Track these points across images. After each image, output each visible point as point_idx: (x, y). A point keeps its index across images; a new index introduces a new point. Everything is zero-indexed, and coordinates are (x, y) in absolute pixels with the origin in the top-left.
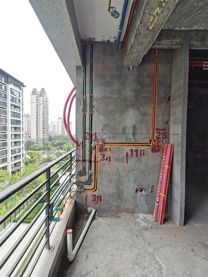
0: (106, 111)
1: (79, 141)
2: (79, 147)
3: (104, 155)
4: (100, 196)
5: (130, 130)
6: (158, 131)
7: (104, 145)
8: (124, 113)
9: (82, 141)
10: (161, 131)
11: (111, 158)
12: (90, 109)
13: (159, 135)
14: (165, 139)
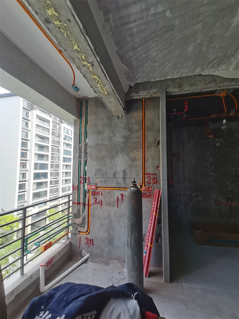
0: (98, 157)
1: (74, 184)
2: (75, 190)
3: (96, 199)
4: (93, 240)
5: (121, 175)
6: (148, 176)
7: (97, 189)
8: (114, 159)
9: (78, 185)
10: (151, 176)
11: (102, 202)
12: (84, 156)
13: (149, 180)
14: (155, 185)
